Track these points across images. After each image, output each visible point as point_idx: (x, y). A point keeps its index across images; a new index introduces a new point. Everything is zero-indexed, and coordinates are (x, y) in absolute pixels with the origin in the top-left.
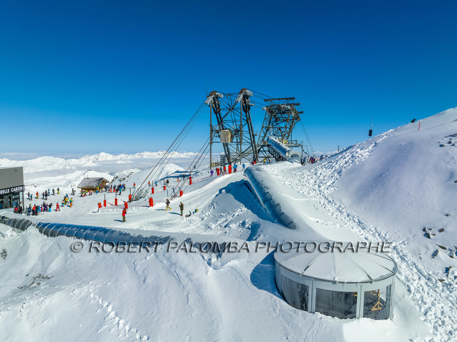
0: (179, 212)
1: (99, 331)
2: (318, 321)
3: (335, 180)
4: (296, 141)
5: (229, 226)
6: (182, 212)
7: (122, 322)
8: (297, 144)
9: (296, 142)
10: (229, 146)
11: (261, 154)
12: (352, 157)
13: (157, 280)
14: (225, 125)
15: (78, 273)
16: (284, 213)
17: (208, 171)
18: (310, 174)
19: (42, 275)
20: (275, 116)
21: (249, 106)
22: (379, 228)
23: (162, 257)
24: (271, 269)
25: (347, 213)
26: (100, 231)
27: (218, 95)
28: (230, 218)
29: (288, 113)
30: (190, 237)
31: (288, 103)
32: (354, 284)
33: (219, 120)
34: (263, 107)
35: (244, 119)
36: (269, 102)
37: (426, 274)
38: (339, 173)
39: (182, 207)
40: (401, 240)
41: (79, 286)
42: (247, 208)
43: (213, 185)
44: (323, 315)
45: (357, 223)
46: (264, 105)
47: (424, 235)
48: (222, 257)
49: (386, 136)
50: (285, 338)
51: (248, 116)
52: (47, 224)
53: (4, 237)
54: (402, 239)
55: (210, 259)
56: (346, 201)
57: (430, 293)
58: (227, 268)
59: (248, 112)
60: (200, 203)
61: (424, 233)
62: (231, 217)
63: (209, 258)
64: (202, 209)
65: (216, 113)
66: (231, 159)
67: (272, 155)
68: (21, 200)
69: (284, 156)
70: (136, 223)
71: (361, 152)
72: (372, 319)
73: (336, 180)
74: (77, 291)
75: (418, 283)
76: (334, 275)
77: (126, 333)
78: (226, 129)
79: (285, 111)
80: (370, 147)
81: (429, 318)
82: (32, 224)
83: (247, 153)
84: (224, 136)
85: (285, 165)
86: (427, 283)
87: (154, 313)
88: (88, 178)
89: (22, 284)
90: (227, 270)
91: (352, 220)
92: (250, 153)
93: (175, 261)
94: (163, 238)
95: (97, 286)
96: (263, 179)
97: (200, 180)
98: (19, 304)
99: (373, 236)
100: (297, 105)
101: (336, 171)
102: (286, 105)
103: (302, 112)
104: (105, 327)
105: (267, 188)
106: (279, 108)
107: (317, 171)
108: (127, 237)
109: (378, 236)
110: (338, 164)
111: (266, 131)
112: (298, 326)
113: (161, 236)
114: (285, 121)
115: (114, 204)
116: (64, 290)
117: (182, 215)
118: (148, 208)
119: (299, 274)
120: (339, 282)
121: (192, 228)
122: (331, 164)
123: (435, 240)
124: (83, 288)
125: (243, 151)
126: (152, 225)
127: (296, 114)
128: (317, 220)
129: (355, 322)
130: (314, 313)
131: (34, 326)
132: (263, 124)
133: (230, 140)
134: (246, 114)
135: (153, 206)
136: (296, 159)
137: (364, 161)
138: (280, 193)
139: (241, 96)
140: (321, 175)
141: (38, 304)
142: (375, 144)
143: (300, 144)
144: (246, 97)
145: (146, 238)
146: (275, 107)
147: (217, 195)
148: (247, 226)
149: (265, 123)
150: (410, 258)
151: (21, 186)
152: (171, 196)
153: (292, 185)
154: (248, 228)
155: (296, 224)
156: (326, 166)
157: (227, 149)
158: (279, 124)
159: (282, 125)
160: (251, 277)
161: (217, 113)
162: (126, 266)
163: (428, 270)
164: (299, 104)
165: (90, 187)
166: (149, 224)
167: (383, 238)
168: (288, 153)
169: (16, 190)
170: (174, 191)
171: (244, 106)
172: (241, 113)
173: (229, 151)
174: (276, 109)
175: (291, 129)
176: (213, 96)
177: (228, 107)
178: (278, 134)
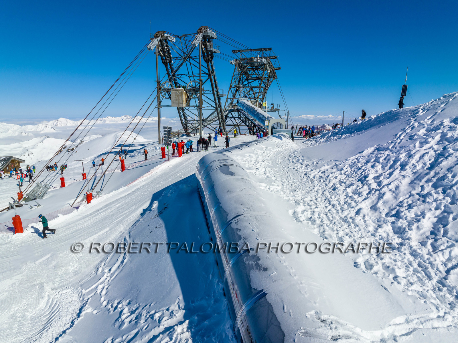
4: (272, 104)
8: (274, 108)
10: (186, 110)
11: (229, 122)
14: (179, 81)
17: (155, 147)
20: (246, 73)
21: (212, 53)
27: (168, 36)
29: (262, 68)
31: (263, 55)
34: (231, 60)
35: (205, 73)
36: (239, 53)
46: (233, 58)
51: (210, 68)
59: (210, 62)
65: (165, 64)
66: (189, 128)
67: (243, 122)
69: (261, 125)
78: (179, 87)
79: (258, 66)
84: (176, 97)
92: (215, 121)
100: (273, 58)
102: (261, 57)
103: (279, 68)
106: (251, 62)
111: (234, 92)
114: (259, 79)
125: (205, 118)
132: (231, 82)
133: (185, 102)
134: (208, 65)
139: (200, 37)
143: (276, 109)
144: (206, 39)
146: (246, 61)
149: (233, 81)
157: (184, 115)
158: (251, 82)
159: (256, 84)
161: (167, 63)
164: (276, 57)
168: (267, 121)
171: (204, 53)
172: (201, 64)
173: (186, 118)
174: (247, 63)
175: (266, 89)
176: (160, 38)
177: (182, 55)
178: (250, 96)
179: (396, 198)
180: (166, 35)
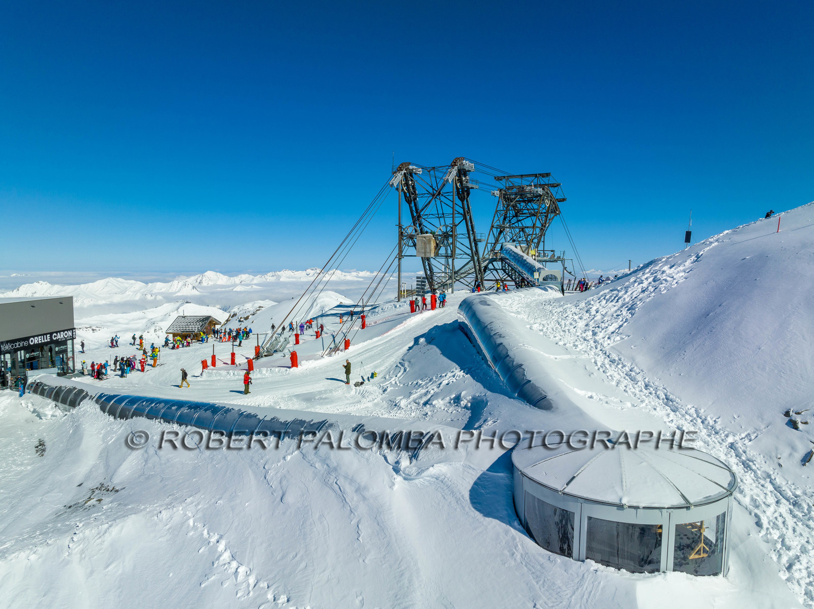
0: (344, 378)
1: (203, 586)
2: (590, 576)
3: (622, 322)
4: (552, 251)
5: (432, 404)
6: (348, 378)
7: (242, 570)
8: (554, 256)
9: (552, 253)
10: (432, 260)
11: (488, 275)
12: (654, 281)
13: (305, 496)
14: (425, 223)
15: (167, 483)
16: (530, 381)
17: (394, 305)
18: (577, 311)
19: (106, 485)
20: (514, 207)
21: (468, 188)
22: (702, 410)
23: (313, 457)
24: (507, 481)
25: (644, 382)
26: (206, 410)
27: (413, 169)
28: (433, 389)
29: (538, 200)
30: (363, 422)
31: (539, 183)
32: (657, 511)
33: (415, 214)
34: (493, 190)
35: (459, 213)
36: (504, 180)
37: (790, 494)
38: (631, 309)
39: (348, 368)
40: (744, 432)
41: (169, 506)
42: (464, 372)
43: (403, 329)
44: (600, 565)
45: (663, 399)
46: (495, 187)
47: (786, 424)
48: (419, 458)
49: (716, 244)
50: (531, 605)
51: (466, 207)
52: (115, 396)
53: (41, 419)
54: (746, 430)
55: (397, 462)
56: (643, 360)
57: (798, 529)
58: (428, 478)
59: (465, 200)
60: (380, 361)
61: (787, 419)
62: (435, 387)
63: (396, 460)
64: (384, 372)
65: (409, 202)
66: (436, 283)
67: (509, 276)
68: (70, 355)
69: (530, 278)
70: (267, 396)
71: (670, 272)
72: (689, 575)
73: (625, 322)
74: (165, 515)
75: (775, 512)
76: (620, 493)
77: (250, 589)
78: (427, 232)
79: (532, 197)
80: (687, 262)
81: (797, 575)
82: (88, 395)
83: (462, 274)
84: (423, 244)
85: (535, 294)
86: (791, 512)
87: (298, 556)
88: (185, 317)
89: (71, 501)
90: (428, 481)
91: (654, 394)
92: (469, 274)
93: (335, 464)
94: (314, 424)
95: (200, 507)
96: (493, 320)
97: (380, 322)
98: (67, 534)
99: (692, 423)
100: (553, 186)
101: (625, 306)
102: (535, 186)
103: (564, 200)
104: (213, 578)
105: (500, 336)
106: (521, 192)
107: (591, 306)
108: (253, 421)
109: (701, 424)
110: (629, 293)
111: (497, 234)
112: (554, 584)
113: (312, 420)
114: (532, 215)
115: (229, 362)
116: (144, 513)
117: (348, 383)
118: (288, 369)
119: (556, 491)
120: (630, 507)
121: (365, 405)
122: (615, 292)
123: (808, 432)
124: (175, 509)
125: (457, 269)
126: (295, 400)
127: (553, 202)
128: (590, 394)
129: (658, 578)
130: (583, 561)
131: (92, 573)
132: (493, 221)
133: (433, 252)
134: (463, 204)
135: (297, 366)
136: (552, 284)
137: (676, 288)
138: (523, 345)
139: (454, 172)
140: (597, 312)
141: (98, 536)
142: (696, 257)
143: (559, 257)
144: (462, 172)
145: (286, 424)
146: (515, 190)
147: (410, 348)
148: (463, 403)
149: (496, 218)
150: (761, 465)
151: (70, 330)
152: (329, 349)
153: (544, 330)
154: (466, 407)
155: (551, 401)
156: (607, 297)
157: (429, 265)
158: (521, 220)
159: (528, 222)
160: (470, 495)
161: (411, 201)
162: (250, 472)
163: (793, 487)
164: (558, 185)
165: (187, 331)
166: (290, 398)
167: (710, 427)
168: (538, 273)
169: (60, 336)
170: (334, 340)
171: (459, 189)
172: (455, 202)
173: (432, 269)
174: (516, 194)
175: (543, 229)
176: (404, 171)
177: (431, 191)
178: (520, 239)
179: (602, 318)
180: (411, 167)
